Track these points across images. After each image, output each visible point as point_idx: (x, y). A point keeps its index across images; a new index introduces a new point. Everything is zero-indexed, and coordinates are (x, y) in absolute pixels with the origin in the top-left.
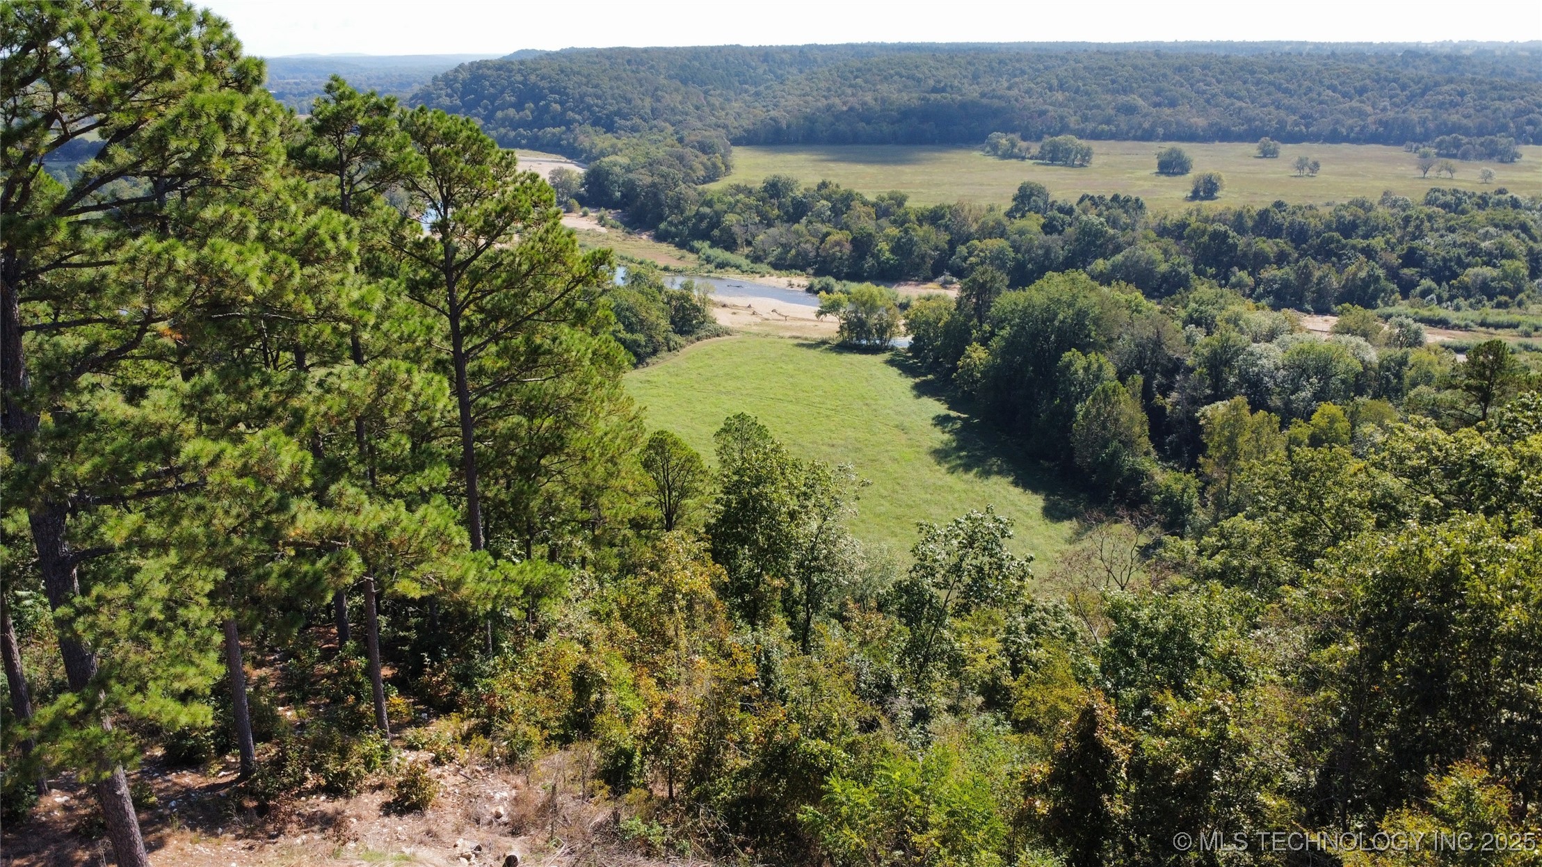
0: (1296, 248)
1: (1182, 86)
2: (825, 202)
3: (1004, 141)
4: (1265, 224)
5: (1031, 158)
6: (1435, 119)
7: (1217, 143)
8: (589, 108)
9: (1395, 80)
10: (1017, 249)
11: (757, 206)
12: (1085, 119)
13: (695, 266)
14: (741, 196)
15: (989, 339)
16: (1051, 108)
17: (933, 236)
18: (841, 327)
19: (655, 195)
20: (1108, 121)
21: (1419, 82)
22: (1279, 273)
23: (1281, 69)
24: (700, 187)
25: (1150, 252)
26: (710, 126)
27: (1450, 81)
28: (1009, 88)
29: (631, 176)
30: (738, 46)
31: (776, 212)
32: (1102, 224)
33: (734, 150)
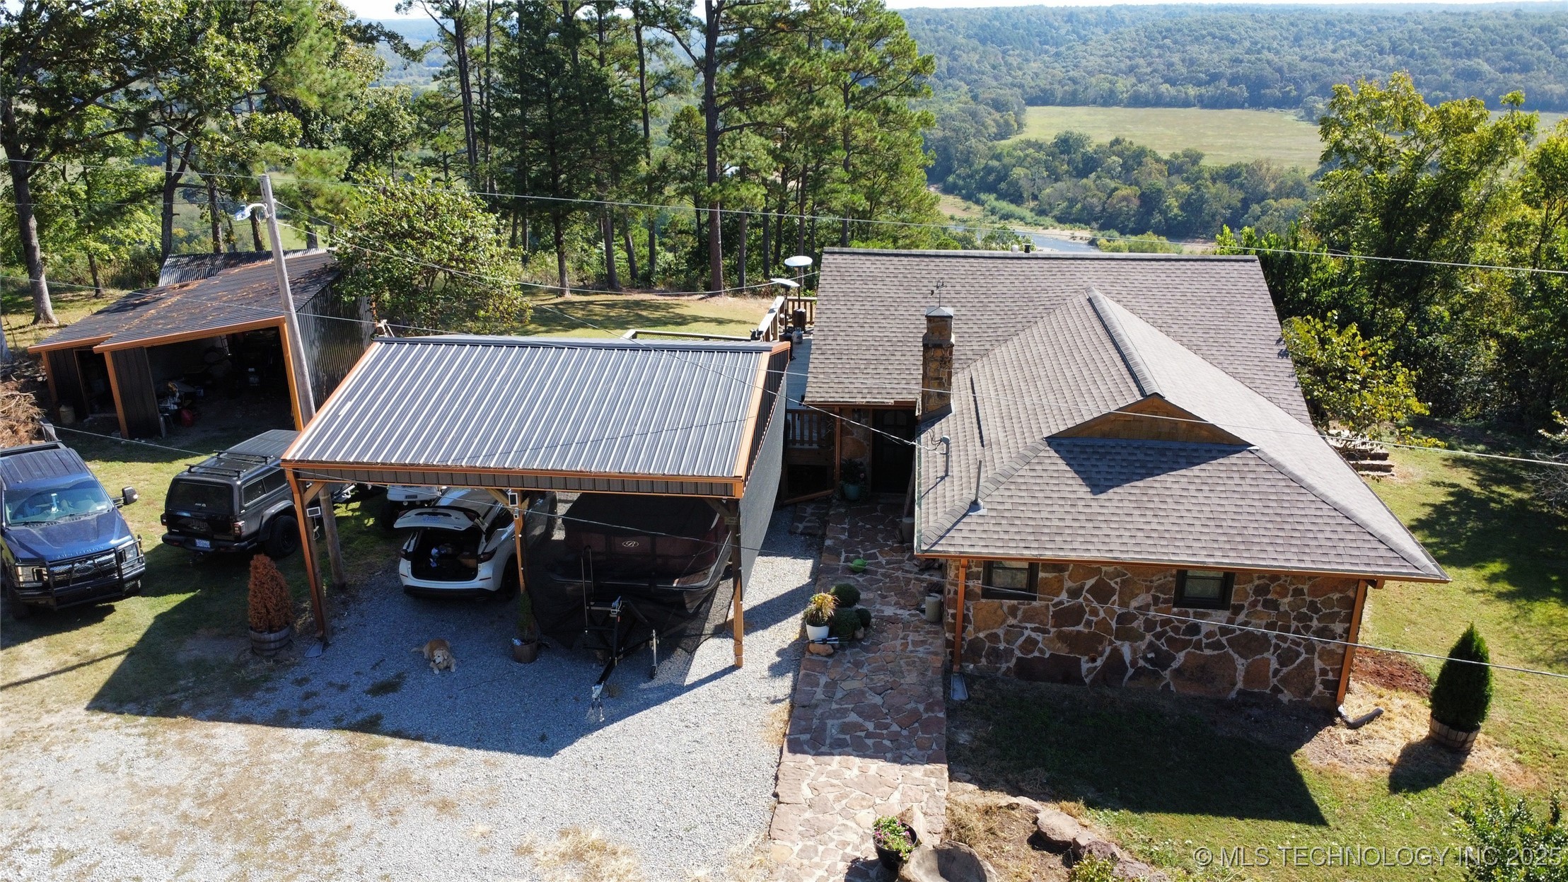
1: (1540, 48)
2: (1115, 158)
3: (1320, 106)
11: (1046, 161)
13: (979, 216)
14: (1031, 151)
16: (1377, 72)
17: (1226, 194)
19: (945, 149)
24: (991, 143)
26: (1005, 85)
28: (1334, 51)
31: (1065, 167)
33: (1029, 109)
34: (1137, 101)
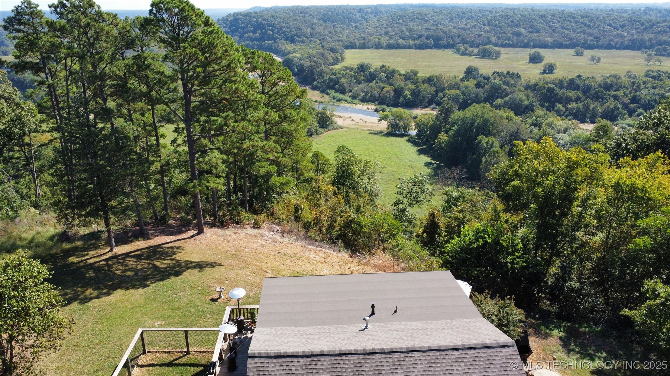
0: (584, 95)
1: (542, 24)
2: (383, 74)
3: (462, 48)
4: (572, 85)
5: (474, 55)
6: (656, 38)
7: (557, 49)
8: (284, 33)
9: (638, 21)
10: (464, 94)
11: (354, 76)
12: (499, 38)
13: (328, 100)
14: (348, 71)
15: (448, 131)
16: (483, 33)
17: (429, 89)
18: (388, 126)
19: (312, 70)
20: (508, 39)
21: (650, 22)
22: (576, 106)
23: (587, 16)
24: (331, 67)
25: (521, 96)
26: (335, 41)
27: (665, 21)
28: (466, 25)
29: (302, 62)
30: (348, 5)
31: (363, 78)
32: (500, 84)
33: (345, 50)
34: (390, 47)
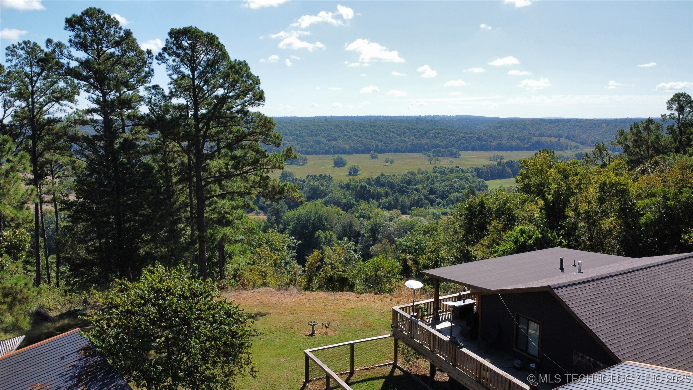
0: (392, 190)
1: (338, 133)
4: (378, 182)
6: (431, 142)
7: (354, 154)
9: (415, 129)
20: (311, 147)
21: (423, 130)
22: (387, 200)
23: (374, 126)
25: (338, 195)
27: (434, 129)
32: (318, 185)
